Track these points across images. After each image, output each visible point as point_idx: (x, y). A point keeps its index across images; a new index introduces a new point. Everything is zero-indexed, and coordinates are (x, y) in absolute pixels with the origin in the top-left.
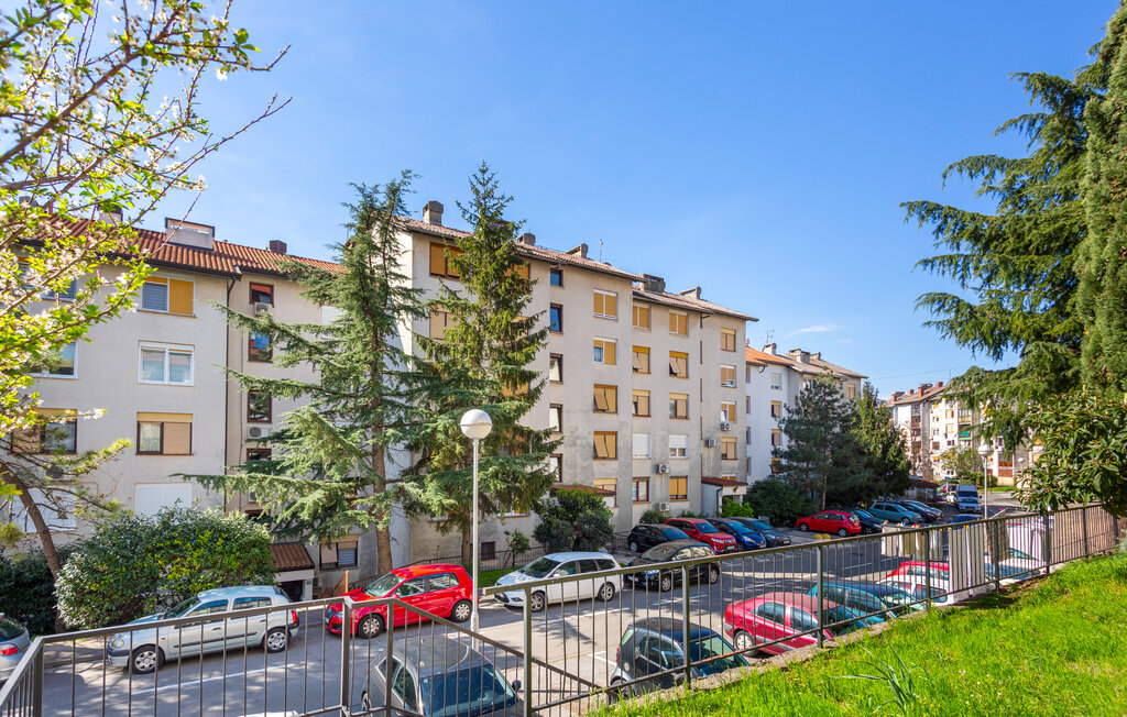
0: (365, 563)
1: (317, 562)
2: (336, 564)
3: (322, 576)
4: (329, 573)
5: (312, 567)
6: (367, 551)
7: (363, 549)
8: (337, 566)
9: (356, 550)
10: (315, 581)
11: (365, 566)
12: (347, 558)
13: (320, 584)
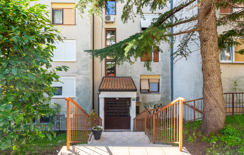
0: (164, 91)
1: (138, 88)
2: (149, 90)
3: (141, 96)
4: (145, 95)
5: (135, 90)
6: (165, 85)
7: (163, 83)
8: (149, 91)
9: (159, 84)
10: (138, 99)
11: (164, 93)
12: (154, 88)
13: (140, 100)
